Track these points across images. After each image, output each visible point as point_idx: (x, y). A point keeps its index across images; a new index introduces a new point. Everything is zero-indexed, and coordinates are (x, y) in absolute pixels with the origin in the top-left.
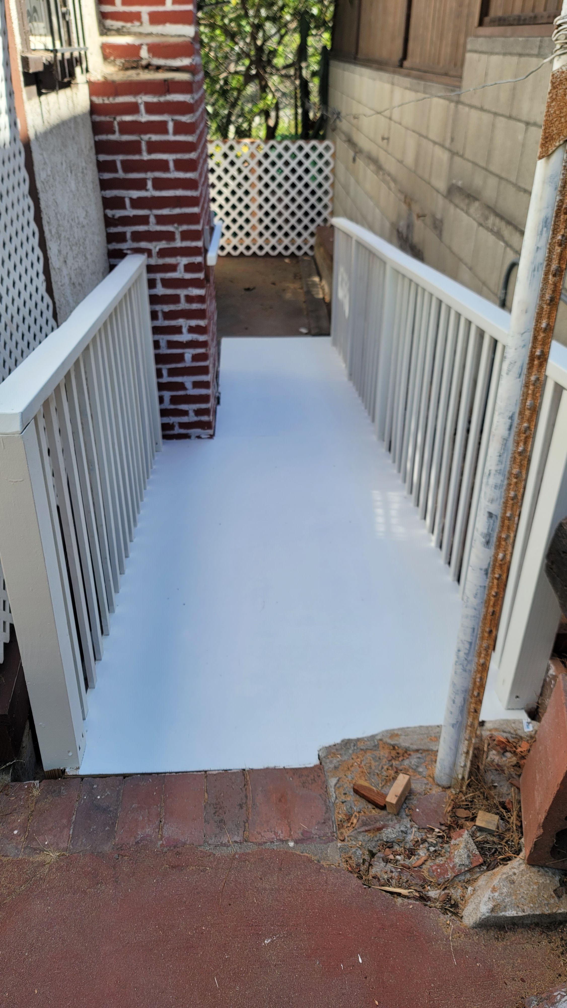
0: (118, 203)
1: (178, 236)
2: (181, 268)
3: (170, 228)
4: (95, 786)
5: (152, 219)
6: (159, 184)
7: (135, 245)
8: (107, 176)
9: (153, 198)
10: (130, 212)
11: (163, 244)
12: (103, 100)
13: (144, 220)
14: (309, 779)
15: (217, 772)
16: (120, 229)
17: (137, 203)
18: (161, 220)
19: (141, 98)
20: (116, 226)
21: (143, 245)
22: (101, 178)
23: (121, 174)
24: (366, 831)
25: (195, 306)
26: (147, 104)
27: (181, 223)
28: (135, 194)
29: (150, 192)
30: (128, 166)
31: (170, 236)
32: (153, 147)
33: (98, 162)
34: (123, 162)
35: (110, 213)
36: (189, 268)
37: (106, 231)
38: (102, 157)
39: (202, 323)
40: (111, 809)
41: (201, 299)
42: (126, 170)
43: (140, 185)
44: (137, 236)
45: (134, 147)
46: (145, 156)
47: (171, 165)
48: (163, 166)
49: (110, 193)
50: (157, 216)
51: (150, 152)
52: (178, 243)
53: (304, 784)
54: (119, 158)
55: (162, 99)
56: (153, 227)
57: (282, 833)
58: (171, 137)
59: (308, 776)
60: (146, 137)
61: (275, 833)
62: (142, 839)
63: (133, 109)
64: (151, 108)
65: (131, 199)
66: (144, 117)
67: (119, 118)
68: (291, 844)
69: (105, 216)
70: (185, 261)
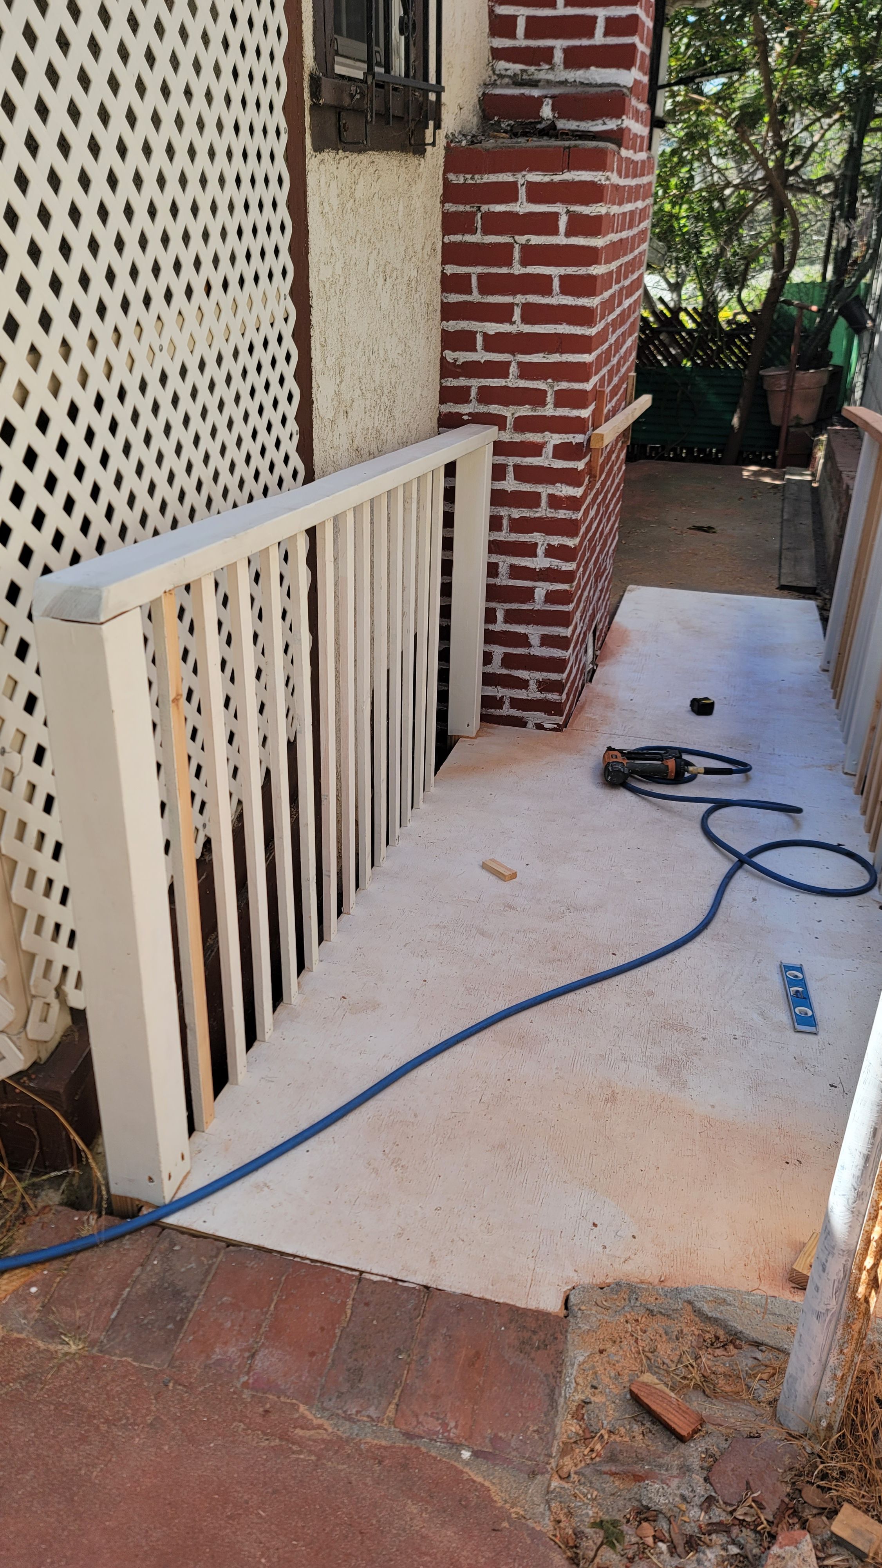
0: (464, 341)
1: (550, 399)
2: (549, 450)
3: (540, 385)
4: (177, 1248)
5: (513, 369)
6: (532, 314)
7: (482, 409)
8: (454, 298)
9: (521, 334)
10: (481, 356)
11: (525, 411)
12: (466, 179)
13: (501, 369)
14: (535, 1338)
15: (378, 1278)
16: (462, 382)
17: (493, 343)
18: (527, 371)
19: (524, 176)
20: (456, 376)
21: (495, 409)
22: (445, 301)
23: (475, 297)
24: (613, 1474)
25: (562, 514)
26: (531, 186)
27: (557, 378)
28: (492, 328)
29: (517, 326)
30: (488, 284)
31: (537, 398)
32: (531, 255)
33: (443, 275)
34: (480, 277)
35: (450, 355)
36: (561, 451)
37: (441, 383)
38: (451, 269)
39: (571, 542)
40: (188, 1294)
41: (573, 503)
42: (483, 291)
43: (503, 314)
44: (486, 395)
45: (502, 254)
46: (517, 269)
47: (556, 283)
48: (542, 285)
49: (453, 326)
50: (520, 364)
51: (524, 263)
52: (549, 410)
53: (523, 1346)
54: (475, 271)
55: (557, 178)
56: (513, 381)
57: (456, 1427)
58: (560, 240)
59: (534, 1332)
60: (522, 239)
61: (444, 1425)
62: (218, 1363)
63: (508, 193)
64: (536, 193)
65: (485, 335)
66: (523, 207)
67: (485, 208)
68: (466, 1454)
69: (443, 359)
70: (556, 439)
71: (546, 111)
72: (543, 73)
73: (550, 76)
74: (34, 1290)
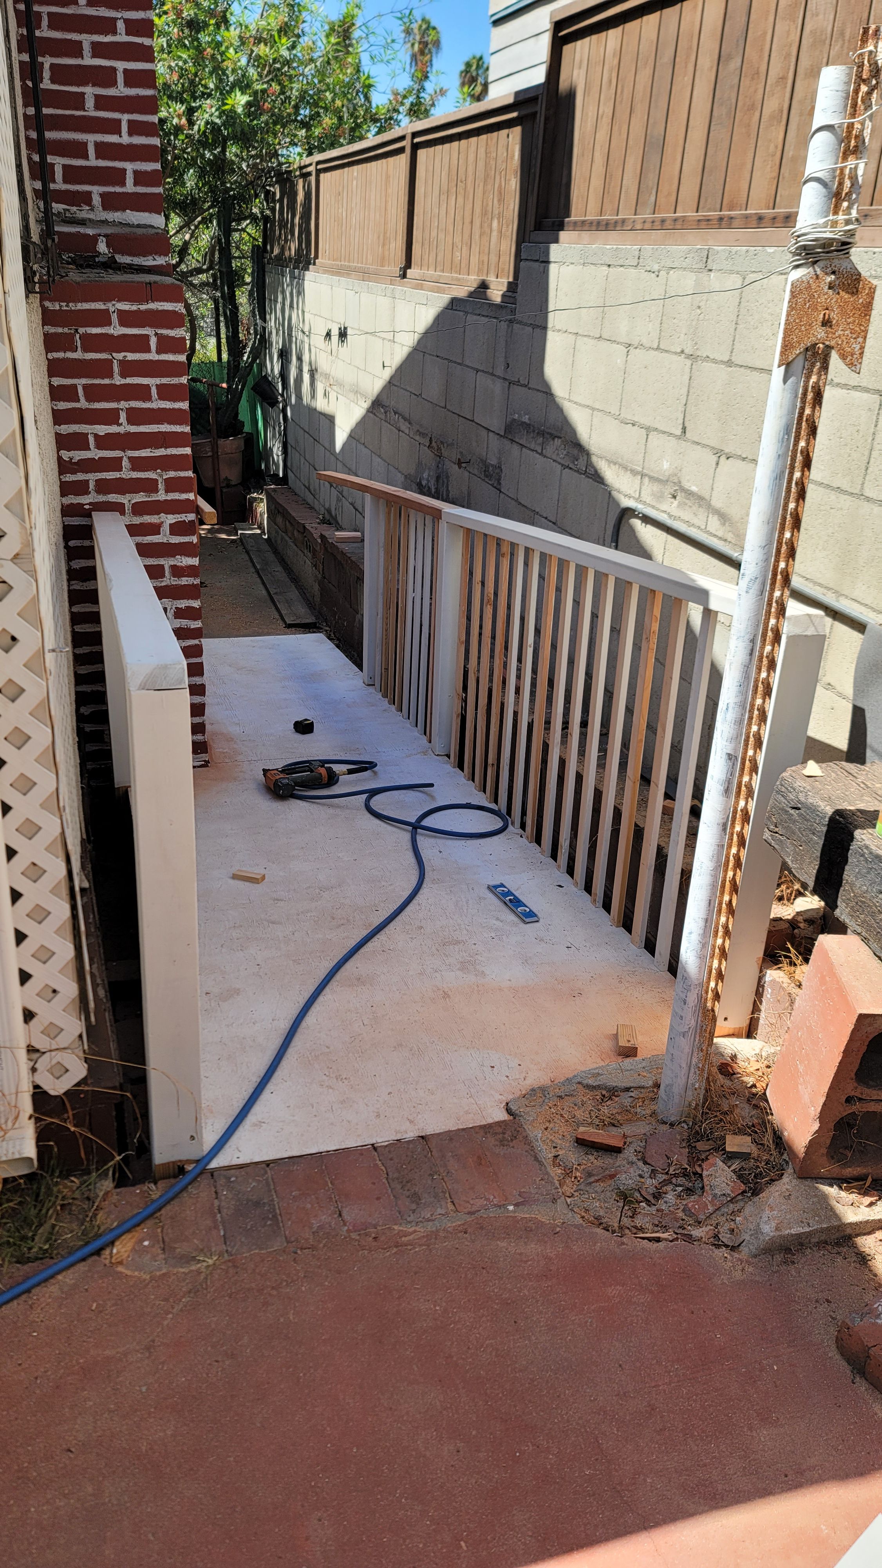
0: (78, 442)
1: (161, 486)
2: (166, 528)
3: (151, 475)
4: (233, 1179)
5: (125, 463)
6: (135, 417)
7: (102, 498)
8: (63, 405)
9: (128, 434)
10: (94, 453)
11: (140, 497)
12: (61, 306)
13: (115, 464)
14: (506, 1136)
15: (386, 1143)
16: (80, 477)
17: (103, 442)
18: (137, 464)
19: (114, 305)
20: (74, 472)
21: (113, 498)
22: (55, 408)
23: (83, 404)
24: (597, 1181)
25: (185, 581)
26: (121, 313)
27: (165, 469)
28: (102, 430)
29: (124, 427)
30: (92, 393)
31: (150, 486)
32: (128, 369)
33: (51, 386)
34: (85, 387)
35: (66, 455)
36: (176, 529)
37: (60, 479)
38: (57, 381)
39: (196, 604)
40: (265, 1201)
41: (191, 571)
42: (89, 399)
43: (111, 417)
44: (103, 487)
45: (104, 369)
46: (118, 380)
47: (154, 391)
48: (143, 393)
49: (65, 429)
50: (131, 459)
51: (123, 375)
52: (161, 496)
53: (502, 1143)
54: (80, 382)
55: (143, 307)
56: (126, 473)
57: (495, 1197)
58: (153, 356)
59: (504, 1133)
60: (120, 356)
61: (488, 1199)
62: (321, 1227)
63: (103, 318)
64: (126, 319)
65: (96, 436)
66: (116, 330)
67: (82, 330)
68: (511, 1208)
69: (59, 459)
70: (171, 519)
71: (102, 247)
72: (84, 213)
73: (91, 216)
74: (146, 1243)
